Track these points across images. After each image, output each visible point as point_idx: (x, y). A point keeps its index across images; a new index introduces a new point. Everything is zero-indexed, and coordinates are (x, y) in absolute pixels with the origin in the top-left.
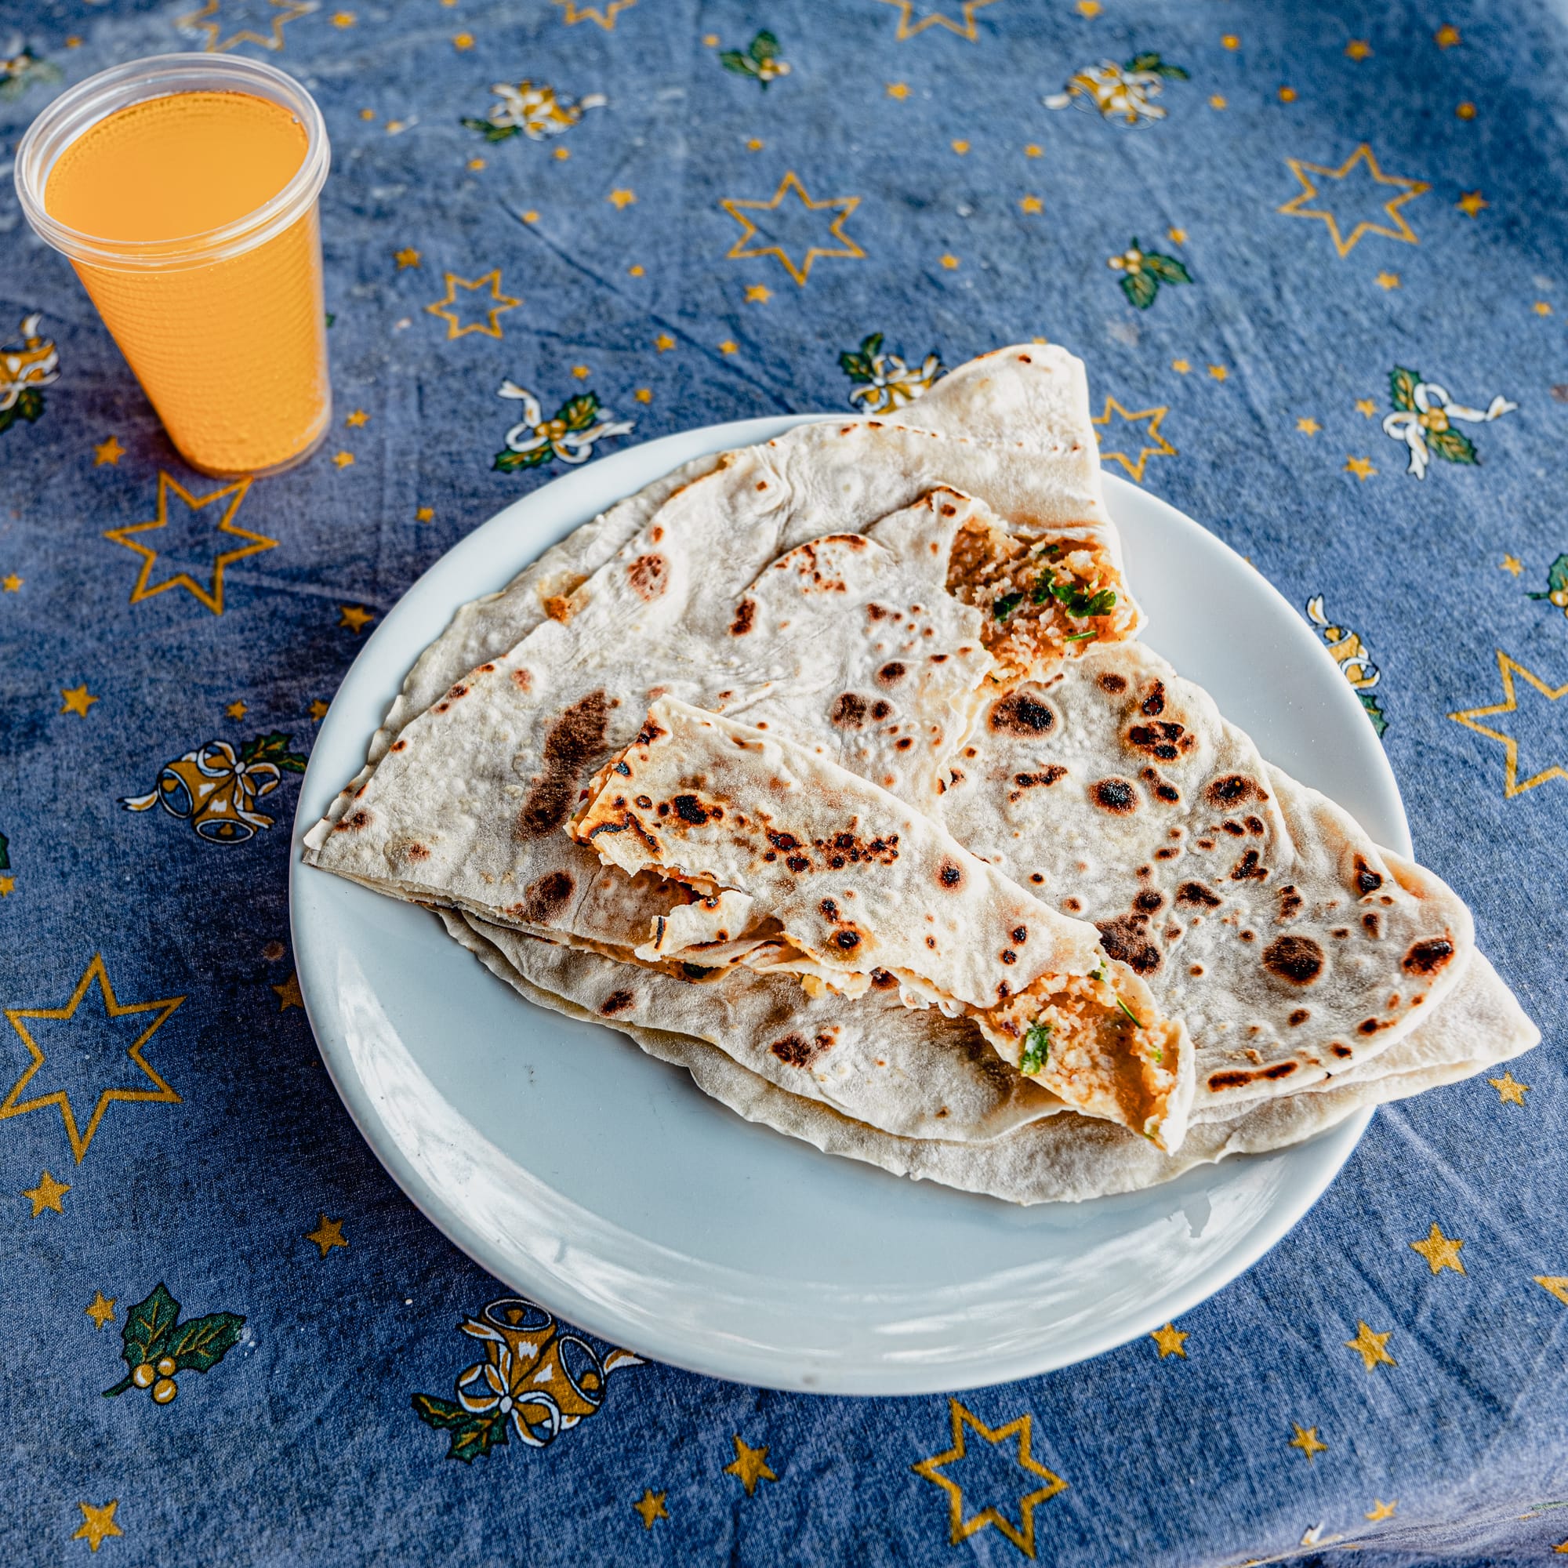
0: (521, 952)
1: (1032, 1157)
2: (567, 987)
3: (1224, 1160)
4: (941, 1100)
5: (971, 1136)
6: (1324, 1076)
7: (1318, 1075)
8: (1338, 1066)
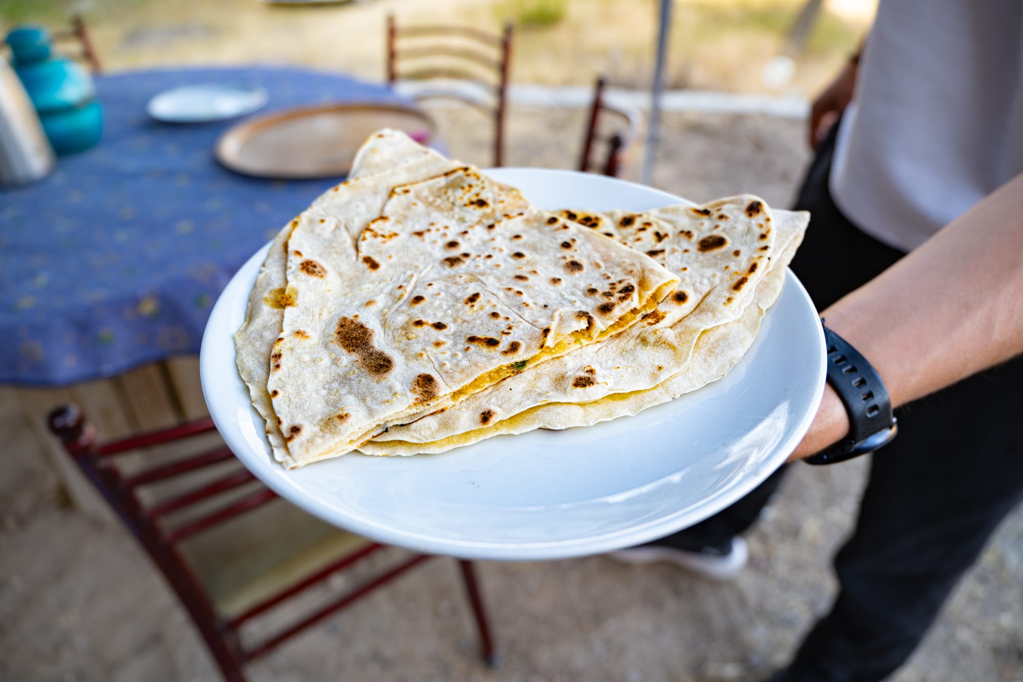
0: (414, 434)
1: (705, 360)
2: (454, 430)
3: (766, 313)
4: (653, 365)
5: (679, 367)
6: (767, 260)
7: (765, 260)
8: (768, 253)
